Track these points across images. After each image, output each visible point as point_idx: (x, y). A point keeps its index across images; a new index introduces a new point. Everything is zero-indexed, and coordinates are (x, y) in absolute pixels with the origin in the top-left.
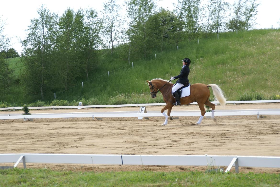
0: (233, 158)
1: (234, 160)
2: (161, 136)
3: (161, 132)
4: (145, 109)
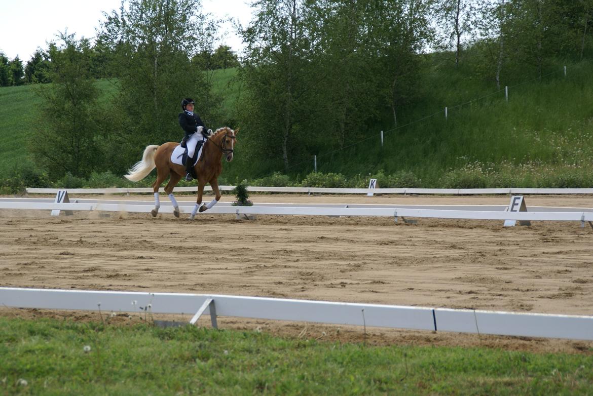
2: (550, 268)
3: (553, 259)
4: (523, 201)
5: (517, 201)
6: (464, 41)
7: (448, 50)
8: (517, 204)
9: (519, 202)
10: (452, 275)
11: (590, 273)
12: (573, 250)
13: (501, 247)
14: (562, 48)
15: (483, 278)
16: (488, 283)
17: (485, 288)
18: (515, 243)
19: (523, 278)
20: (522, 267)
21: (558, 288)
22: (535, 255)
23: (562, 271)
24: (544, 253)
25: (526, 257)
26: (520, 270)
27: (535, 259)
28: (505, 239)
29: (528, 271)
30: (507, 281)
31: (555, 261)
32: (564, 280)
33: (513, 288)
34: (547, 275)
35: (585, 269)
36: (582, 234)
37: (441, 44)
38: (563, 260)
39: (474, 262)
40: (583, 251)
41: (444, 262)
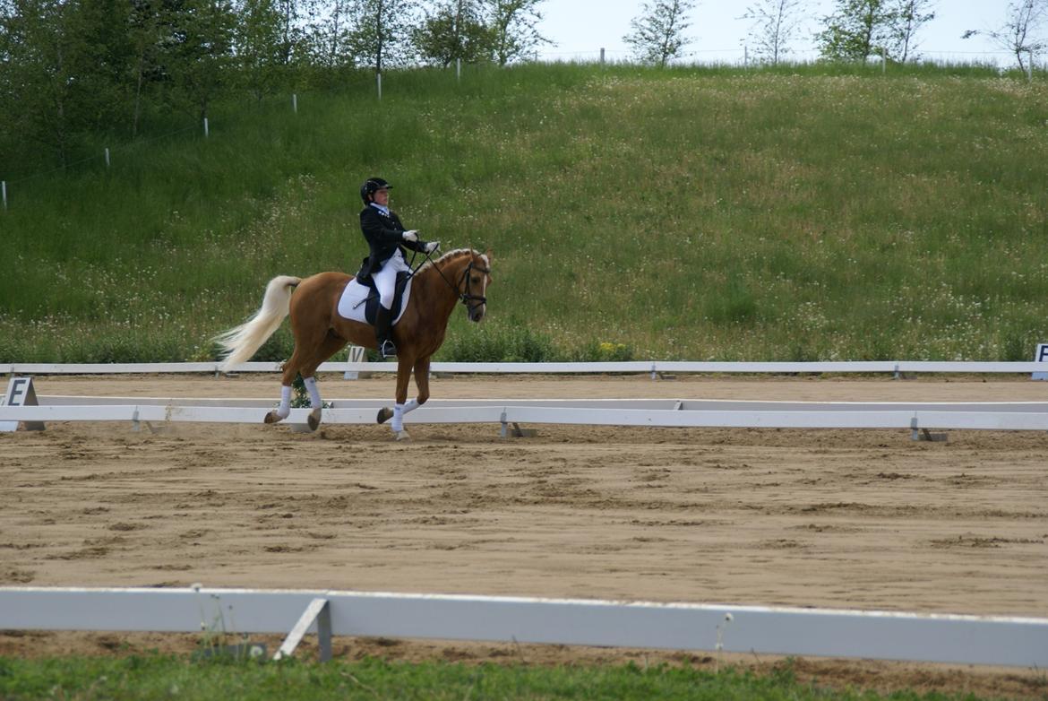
0: (310, 598)
1: (315, 607)
2: (71, 505)
3: (79, 488)
4: (31, 387)
5: (20, 387)
8: (20, 393)
9: (24, 388)
11: (140, 512)
12: (115, 472)
14: (100, 116)
18: (15, 461)
19: (22, 524)
20: (21, 505)
21: (83, 540)
22: (47, 483)
23: (94, 510)
24: (63, 479)
25: (31, 486)
26: (18, 510)
27: (46, 489)
29: (32, 512)
31: (82, 492)
32: (95, 525)
34: (66, 517)
35: (134, 505)
36: (134, 444)
38: (97, 490)
40: (133, 474)
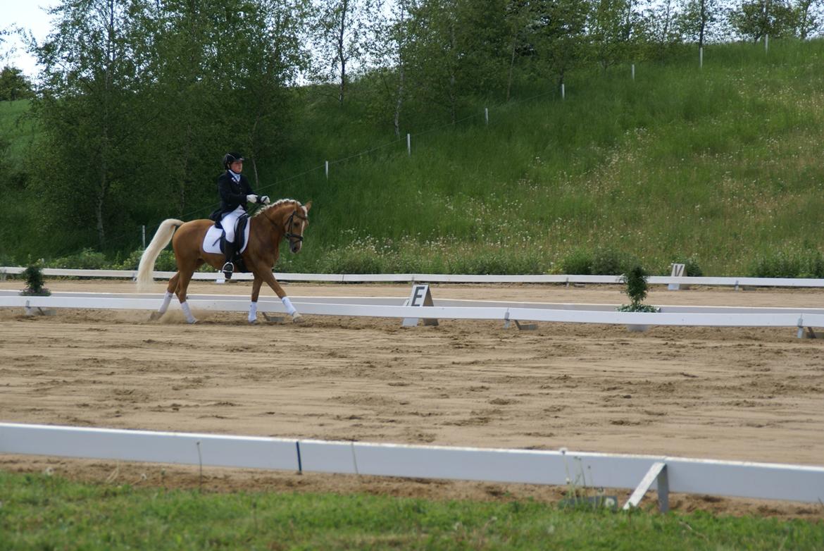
2: (461, 384)
3: (465, 371)
4: (428, 292)
5: (420, 292)
6: (351, 70)
7: (330, 82)
8: (420, 296)
9: (423, 293)
10: (328, 394)
11: (513, 390)
12: (492, 359)
13: (398, 356)
14: (482, 83)
15: (371, 398)
16: (376, 405)
17: (373, 412)
18: (416, 349)
19: (424, 397)
20: (423, 383)
21: (470, 411)
22: (442, 366)
23: (477, 388)
24: (454, 363)
25: (430, 368)
26: (421, 386)
27: (441, 371)
28: (403, 344)
29: (431, 388)
30: (402, 402)
31: (468, 374)
32: (479, 400)
33: (411, 412)
34: (457, 393)
35: (508, 385)
36: (506, 338)
37: (319, 73)
38: (479, 372)
39: (359, 376)
40: (505, 361)
41: (318, 376)
